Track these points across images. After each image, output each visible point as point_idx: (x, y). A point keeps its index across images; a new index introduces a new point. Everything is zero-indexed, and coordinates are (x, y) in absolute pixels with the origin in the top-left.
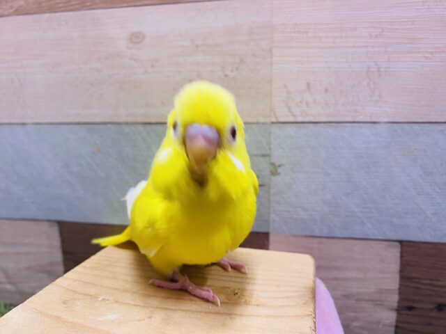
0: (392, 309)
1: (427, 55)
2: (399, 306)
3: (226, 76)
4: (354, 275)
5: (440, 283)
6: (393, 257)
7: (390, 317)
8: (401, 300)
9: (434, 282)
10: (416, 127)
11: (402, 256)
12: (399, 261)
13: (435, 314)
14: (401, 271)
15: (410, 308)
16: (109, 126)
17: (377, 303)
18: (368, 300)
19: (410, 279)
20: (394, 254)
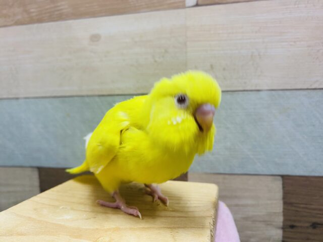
0: (279, 228)
1: (292, 43)
2: (284, 225)
3: (155, 61)
4: (250, 202)
5: (313, 207)
6: (277, 188)
7: (278, 234)
8: (285, 220)
9: (307, 206)
10: (288, 93)
11: (284, 187)
12: (281, 191)
13: (311, 230)
14: (284, 198)
15: (292, 227)
16: (76, 98)
17: (268, 223)
18: (260, 221)
19: (291, 204)
20: (278, 185)
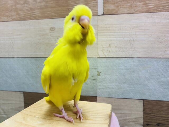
0: (141, 125)
1: (149, 35)
2: (143, 124)
4: (127, 112)
5: (158, 115)
6: (140, 106)
8: (144, 121)
9: (156, 115)
10: (147, 59)
11: (144, 105)
12: (143, 107)
14: (144, 111)
15: (148, 125)
16: (42, 58)
17: (136, 122)
18: (132, 122)
19: (147, 114)
20: (141, 104)
